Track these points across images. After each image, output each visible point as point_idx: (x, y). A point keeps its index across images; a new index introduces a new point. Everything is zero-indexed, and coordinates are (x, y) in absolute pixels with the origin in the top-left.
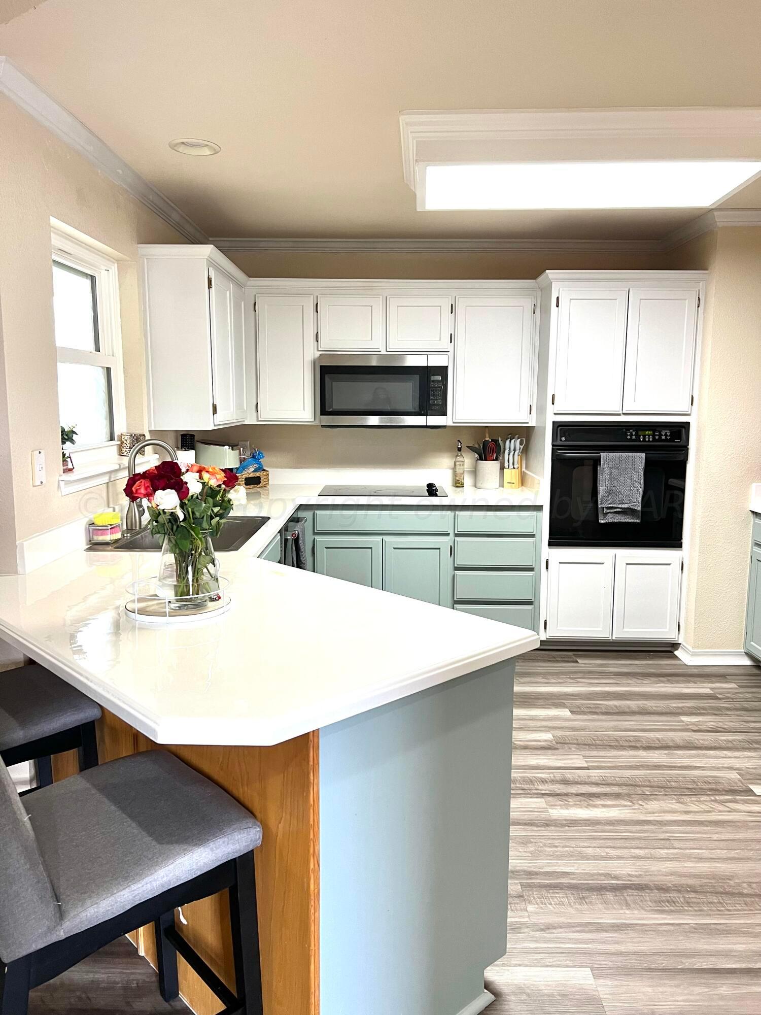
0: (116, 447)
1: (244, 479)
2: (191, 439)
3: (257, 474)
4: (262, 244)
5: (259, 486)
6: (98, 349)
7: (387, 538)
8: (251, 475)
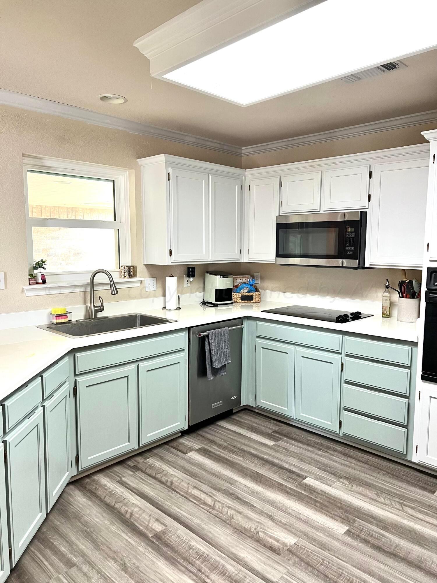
0: (118, 273)
1: (240, 297)
2: (193, 270)
3: (251, 294)
4: (269, 146)
5: (252, 301)
6: (115, 220)
7: (298, 348)
8: (246, 294)
